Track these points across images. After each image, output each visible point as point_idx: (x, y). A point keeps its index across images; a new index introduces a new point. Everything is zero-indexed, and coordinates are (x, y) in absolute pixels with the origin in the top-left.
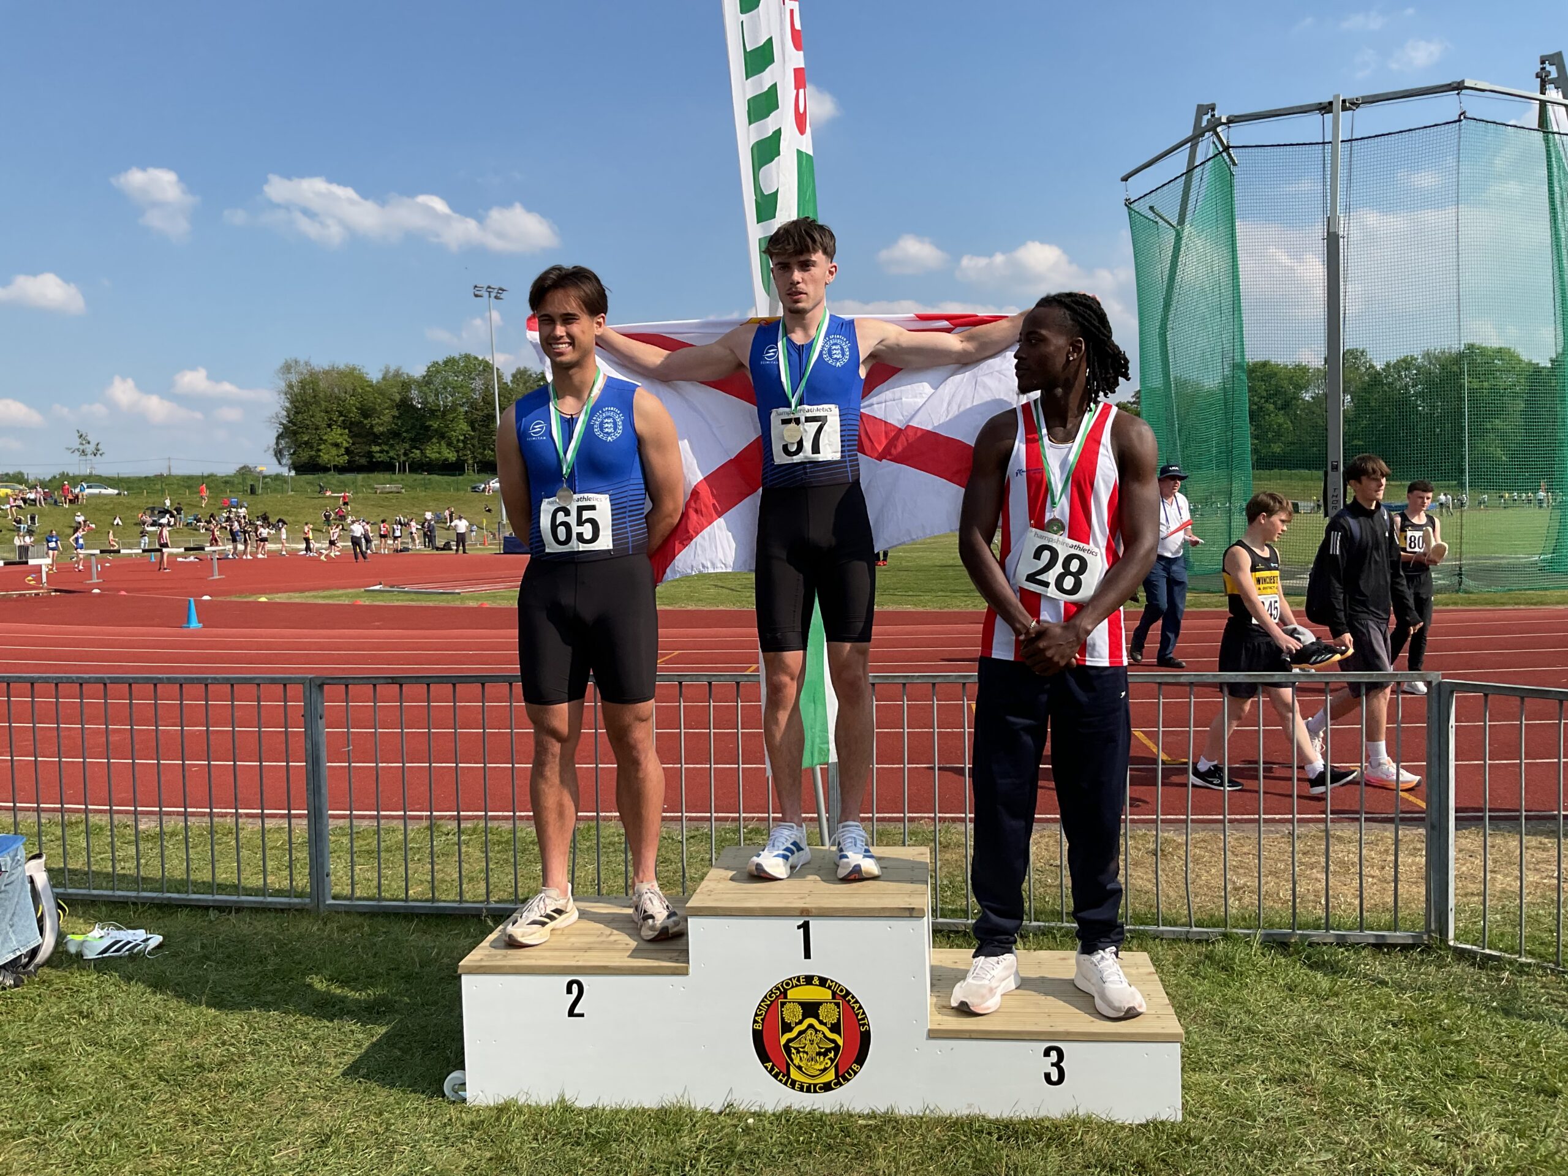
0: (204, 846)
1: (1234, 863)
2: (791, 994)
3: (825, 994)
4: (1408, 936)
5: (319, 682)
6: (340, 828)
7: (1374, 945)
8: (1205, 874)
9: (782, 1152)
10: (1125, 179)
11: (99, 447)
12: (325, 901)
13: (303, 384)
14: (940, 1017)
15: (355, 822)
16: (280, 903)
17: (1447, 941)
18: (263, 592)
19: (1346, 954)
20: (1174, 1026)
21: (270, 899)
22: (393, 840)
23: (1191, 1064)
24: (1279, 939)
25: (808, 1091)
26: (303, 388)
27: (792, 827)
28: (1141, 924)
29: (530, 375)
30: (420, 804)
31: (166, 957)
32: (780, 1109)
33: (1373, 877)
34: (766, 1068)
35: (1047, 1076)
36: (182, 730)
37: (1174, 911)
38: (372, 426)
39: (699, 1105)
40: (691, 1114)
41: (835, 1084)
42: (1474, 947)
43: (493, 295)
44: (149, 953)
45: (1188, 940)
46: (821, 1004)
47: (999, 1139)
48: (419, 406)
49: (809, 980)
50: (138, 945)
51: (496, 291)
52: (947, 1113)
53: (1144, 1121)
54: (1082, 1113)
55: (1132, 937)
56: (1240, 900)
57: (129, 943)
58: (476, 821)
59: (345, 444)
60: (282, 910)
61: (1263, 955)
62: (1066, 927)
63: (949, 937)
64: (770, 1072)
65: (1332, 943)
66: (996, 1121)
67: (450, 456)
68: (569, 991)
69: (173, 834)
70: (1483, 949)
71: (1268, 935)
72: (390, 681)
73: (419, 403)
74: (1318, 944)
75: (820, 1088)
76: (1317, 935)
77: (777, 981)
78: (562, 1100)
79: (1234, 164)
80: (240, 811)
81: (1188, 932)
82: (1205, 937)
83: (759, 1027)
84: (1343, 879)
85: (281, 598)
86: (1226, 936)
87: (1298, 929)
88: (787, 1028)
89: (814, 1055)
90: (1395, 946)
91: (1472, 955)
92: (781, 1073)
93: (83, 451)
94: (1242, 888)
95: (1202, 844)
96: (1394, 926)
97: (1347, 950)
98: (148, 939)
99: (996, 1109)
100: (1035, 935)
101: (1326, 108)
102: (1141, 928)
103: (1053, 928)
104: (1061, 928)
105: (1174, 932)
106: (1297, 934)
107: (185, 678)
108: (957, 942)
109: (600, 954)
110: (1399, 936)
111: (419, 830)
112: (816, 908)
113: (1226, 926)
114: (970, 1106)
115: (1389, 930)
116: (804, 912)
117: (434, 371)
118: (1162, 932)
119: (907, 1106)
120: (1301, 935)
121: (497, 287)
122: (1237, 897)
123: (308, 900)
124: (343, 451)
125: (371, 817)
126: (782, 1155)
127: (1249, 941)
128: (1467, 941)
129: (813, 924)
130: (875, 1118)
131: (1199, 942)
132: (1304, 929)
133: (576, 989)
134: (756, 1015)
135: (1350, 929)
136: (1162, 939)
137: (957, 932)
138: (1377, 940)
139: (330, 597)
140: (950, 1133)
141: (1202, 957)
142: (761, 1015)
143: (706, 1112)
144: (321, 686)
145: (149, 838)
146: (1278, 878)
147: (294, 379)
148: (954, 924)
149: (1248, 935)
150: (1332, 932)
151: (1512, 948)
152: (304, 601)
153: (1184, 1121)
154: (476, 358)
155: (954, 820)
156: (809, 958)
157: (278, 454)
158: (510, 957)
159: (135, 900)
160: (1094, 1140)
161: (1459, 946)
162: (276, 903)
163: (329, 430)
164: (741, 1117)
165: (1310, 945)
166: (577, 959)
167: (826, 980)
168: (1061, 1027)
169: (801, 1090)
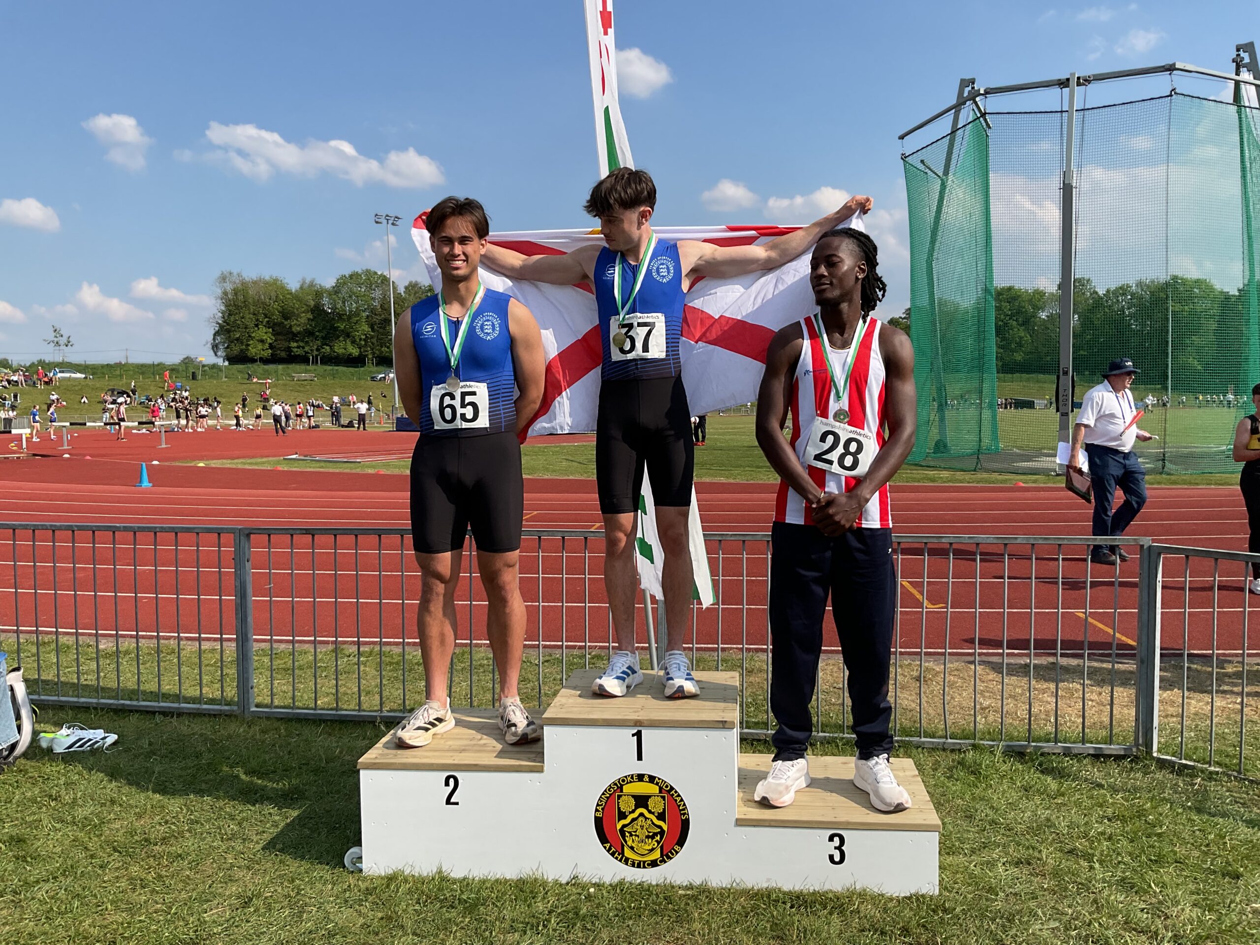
0: (152, 663)
1: (981, 688)
2: (627, 789)
3: (654, 789)
4: (1120, 749)
5: (247, 532)
6: (262, 650)
7: (1093, 755)
8: (958, 697)
9: (617, 915)
10: (902, 137)
11: (70, 339)
12: (249, 709)
13: (236, 292)
14: (746, 809)
15: (275, 645)
16: (213, 710)
17: (1152, 753)
18: (201, 459)
19: (1071, 762)
20: (933, 818)
21: (205, 706)
22: (305, 661)
23: (946, 849)
24: (1017, 749)
25: (639, 866)
26: (236, 294)
27: (627, 655)
28: (907, 736)
29: (420, 288)
30: (327, 631)
31: (119, 752)
32: (616, 880)
33: (1092, 701)
34: (605, 848)
35: (831, 858)
36: (135, 569)
37: (933, 726)
38: (291, 327)
39: (550, 876)
40: (544, 884)
41: (661, 862)
42: (1173, 758)
43: (390, 222)
44: (107, 749)
45: (944, 750)
46: (650, 797)
47: (792, 907)
48: (330, 311)
49: (641, 777)
50: (97, 742)
51: (393, 219)
52: (750, 886)
53: (908, 894)
54: (858, 887)
55: (899, 746)
56: (986, 718)
57: (90, 740)
58: (372, 646)
59: (269, 341)
60: (215, 715)
61: (1004, 762)
62: (847, 738)
63: (752, 745)
64: (608, 851)
65: (1059, 754)
66: (790, 893)
67: (354, 351)
68: (447, 784)
69: (127, 653)
70: (1181, 759)
71: (1008, 746)
72: (304, 532)
73: (329, 308)
74: (1049, 754)
75: (648, 865)
76: (1047, 747)
77: (615, 778)
78: (440, 872)
79: (989, 127)
80: (181, 635)
81: (944, 743)
82: (958, 747)
83: (599, 815)
84: (1069, 702)
85: (215, 464)
86: (975, 747)
87: (1033, 742)
88: (622, 816)
89: (644, 838)
90: (1110, 756)
91: (1172, 764)
92: (617, 852)
93: (57, 343)
94: (988, 708)
95: (956, 673)
96: (1110, 740)
97: (1071, 759)
98: (105, 738)
99: (790, 883)
100: (822, 743)
101: (1064, 83)
102: (907, 739)
103: (836, 738)
104: (843, 738)
105: (933, 743)
106: (1032, 746)
107: (139, 527)
108: (759, 748)
109: (473, 754)
110: (1114, 749)
111: (326, 652)
112: (647, 720)
113: (975, 739)
114: (768, 880)
115: (1106, 743)
116: (637, 723)
117: (342, 282)
118: (924, 743)
119: (718, 880)
120: (1035, 746)
121: (394, 216)
122: (984, 715)
123: (235, 708)
124: (267, 346)
125: (287, 641)
126: (617, 918)
127: (994, 751)
128: (1168, 754)
129: (644, 733)
130: (692, 889)
131: (952, 751)
132: (1038, 742)
133: (452, 782)
134: (598, 805)
135: (1074, 742)
136: (923, 748)
137: (759, 740)
138: (1095, 751)
139: (256, 464)
140: (752, 902)
141: (956, 763)
142: (602, 805)
143: (556, 882)
144: (248, 535)
145: (107, 656)
146: (1017, 700)
147: (229, 287)
148: (757, 734)
149: (992, 746)
150: (1059, 744)
151: (1204, 759)
152: (234, 466)
153: (940, 894)
154: (376, 273)
155: (757, 650)
156: (641, 760)
157: (215, 347)
158: (399, 756)
159: (95, 705)
160: (868, 909)
161: (1161, 757)
162: (209, 710)
163: (256, 328)
164: (584, 887)
165: (1042, 754)
166: (453, 758)
167: (655, 777)
168: (843, 817)
169: (633, 865)
